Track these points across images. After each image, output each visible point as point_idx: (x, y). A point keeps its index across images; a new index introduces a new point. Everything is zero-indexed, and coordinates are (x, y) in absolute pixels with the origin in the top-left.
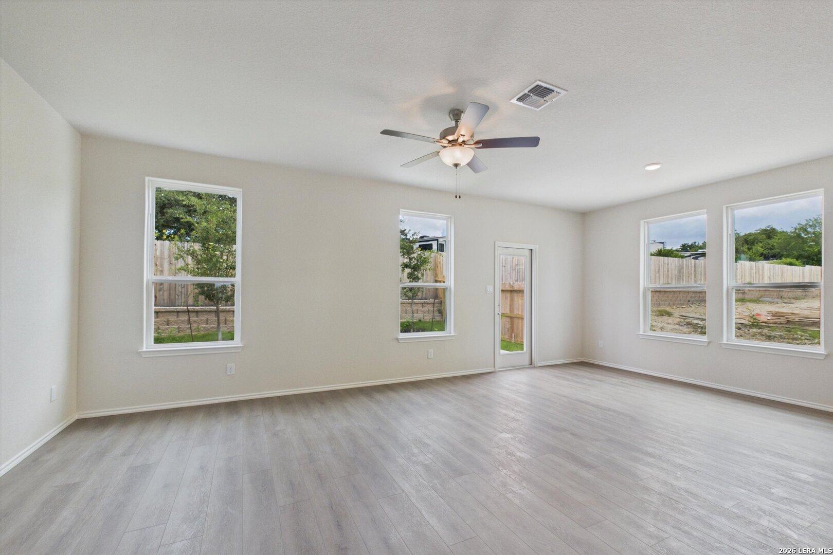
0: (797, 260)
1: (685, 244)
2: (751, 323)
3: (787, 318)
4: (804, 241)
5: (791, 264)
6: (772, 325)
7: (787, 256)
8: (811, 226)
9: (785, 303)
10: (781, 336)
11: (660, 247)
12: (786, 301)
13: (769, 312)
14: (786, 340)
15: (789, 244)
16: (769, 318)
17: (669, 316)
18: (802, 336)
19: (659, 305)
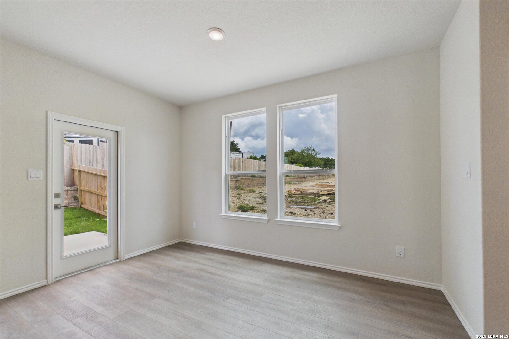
0: (302, 165)
1: (263, 155)
2: (288, 195)
3: (301, 191)
4: (304, 156)
5: (300, 166)
6: (296, 195)
7: (299, 163)
8: (306, 150)
9: (299, 184)
10: (300, 201)
11: (252, 155)
12: (299, 183)
13: (294, 189)
14: (302, 204)
15: (299, 157)
16: (295, 192)
17: (254, 193)
18: (308, 201)
19: (250, 186)
